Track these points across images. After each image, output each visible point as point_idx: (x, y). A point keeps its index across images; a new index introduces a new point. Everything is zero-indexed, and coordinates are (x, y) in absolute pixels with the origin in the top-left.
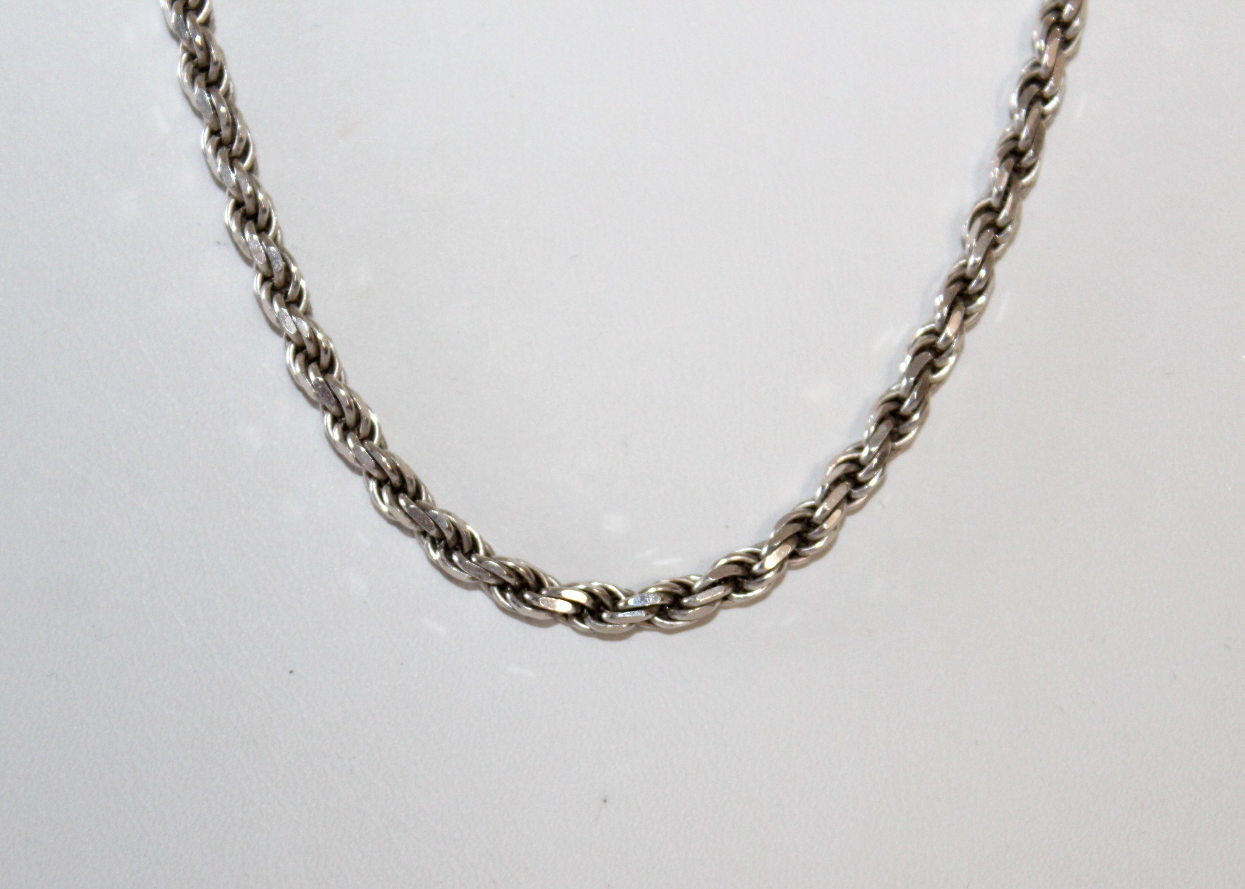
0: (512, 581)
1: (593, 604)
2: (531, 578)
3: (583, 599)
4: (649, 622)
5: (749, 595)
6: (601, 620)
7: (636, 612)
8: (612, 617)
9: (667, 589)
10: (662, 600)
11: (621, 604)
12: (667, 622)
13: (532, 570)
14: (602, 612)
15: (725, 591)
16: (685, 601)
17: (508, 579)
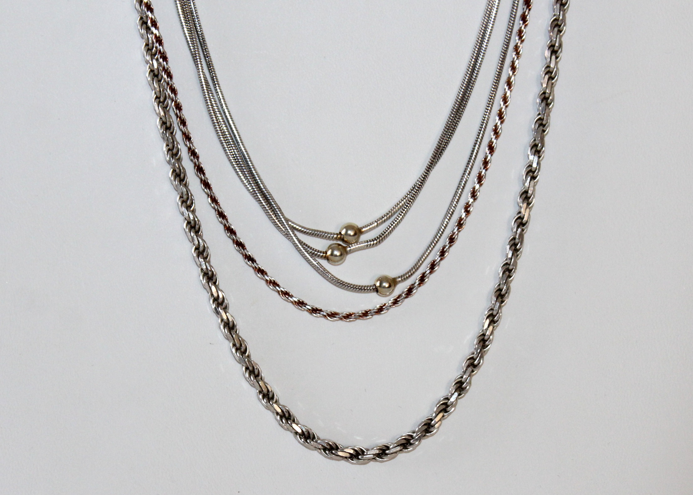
0: (328, 447)
1: (356, 454)
2: (334, 445)
3: (352, 452)
4: (374, 458)
5: (409, 450)
6: (359, 459)
7: (370, 455)
8: (362, 457)
9: (381, 448)
10: (379, 451)
11: (365, 453)
12: (381, 459)
13: (334, 443)
14: (359, 456)
15: (400, 448)
16: (387, 452)
17: (327, 446)
